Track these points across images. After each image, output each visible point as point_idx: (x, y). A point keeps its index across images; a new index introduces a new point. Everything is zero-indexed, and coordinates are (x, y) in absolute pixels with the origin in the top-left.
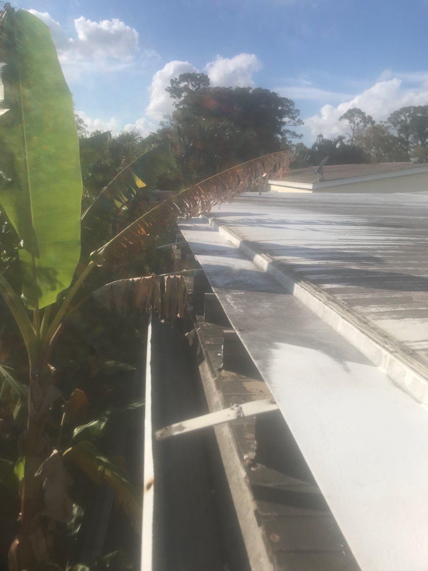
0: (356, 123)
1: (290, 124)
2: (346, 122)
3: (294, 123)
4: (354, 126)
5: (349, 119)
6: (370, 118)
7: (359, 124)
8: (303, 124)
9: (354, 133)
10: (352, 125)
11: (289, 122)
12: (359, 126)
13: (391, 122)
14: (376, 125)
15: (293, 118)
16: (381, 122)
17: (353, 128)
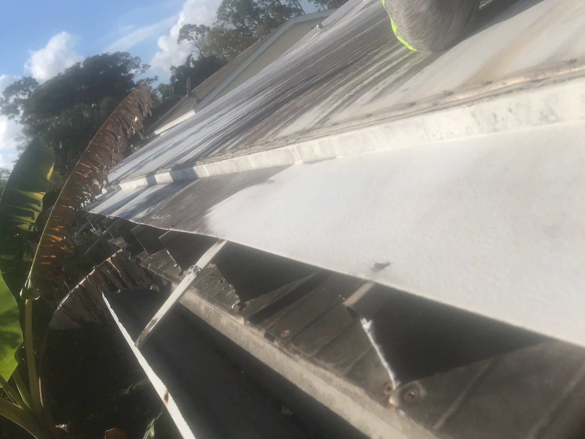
0: (194, 38)
1: (139, 73)
2: (186, 41)
3: (142, 70)
4: (194, 41)
5: (186, 38)
6: (203, 27)
7: (197, 37)
8: (150, 66)
9: (199, 48)
10: (192, 41)
11: (136, 72)
12: (199, 38)
13: (222, 19)
14: (212, 29)
15: (137, 66)
16: (214, 24)
17: (195, 44)
